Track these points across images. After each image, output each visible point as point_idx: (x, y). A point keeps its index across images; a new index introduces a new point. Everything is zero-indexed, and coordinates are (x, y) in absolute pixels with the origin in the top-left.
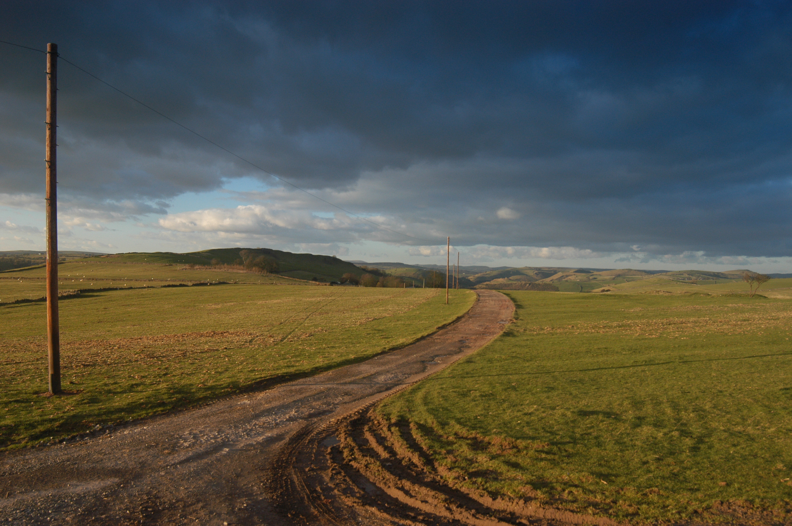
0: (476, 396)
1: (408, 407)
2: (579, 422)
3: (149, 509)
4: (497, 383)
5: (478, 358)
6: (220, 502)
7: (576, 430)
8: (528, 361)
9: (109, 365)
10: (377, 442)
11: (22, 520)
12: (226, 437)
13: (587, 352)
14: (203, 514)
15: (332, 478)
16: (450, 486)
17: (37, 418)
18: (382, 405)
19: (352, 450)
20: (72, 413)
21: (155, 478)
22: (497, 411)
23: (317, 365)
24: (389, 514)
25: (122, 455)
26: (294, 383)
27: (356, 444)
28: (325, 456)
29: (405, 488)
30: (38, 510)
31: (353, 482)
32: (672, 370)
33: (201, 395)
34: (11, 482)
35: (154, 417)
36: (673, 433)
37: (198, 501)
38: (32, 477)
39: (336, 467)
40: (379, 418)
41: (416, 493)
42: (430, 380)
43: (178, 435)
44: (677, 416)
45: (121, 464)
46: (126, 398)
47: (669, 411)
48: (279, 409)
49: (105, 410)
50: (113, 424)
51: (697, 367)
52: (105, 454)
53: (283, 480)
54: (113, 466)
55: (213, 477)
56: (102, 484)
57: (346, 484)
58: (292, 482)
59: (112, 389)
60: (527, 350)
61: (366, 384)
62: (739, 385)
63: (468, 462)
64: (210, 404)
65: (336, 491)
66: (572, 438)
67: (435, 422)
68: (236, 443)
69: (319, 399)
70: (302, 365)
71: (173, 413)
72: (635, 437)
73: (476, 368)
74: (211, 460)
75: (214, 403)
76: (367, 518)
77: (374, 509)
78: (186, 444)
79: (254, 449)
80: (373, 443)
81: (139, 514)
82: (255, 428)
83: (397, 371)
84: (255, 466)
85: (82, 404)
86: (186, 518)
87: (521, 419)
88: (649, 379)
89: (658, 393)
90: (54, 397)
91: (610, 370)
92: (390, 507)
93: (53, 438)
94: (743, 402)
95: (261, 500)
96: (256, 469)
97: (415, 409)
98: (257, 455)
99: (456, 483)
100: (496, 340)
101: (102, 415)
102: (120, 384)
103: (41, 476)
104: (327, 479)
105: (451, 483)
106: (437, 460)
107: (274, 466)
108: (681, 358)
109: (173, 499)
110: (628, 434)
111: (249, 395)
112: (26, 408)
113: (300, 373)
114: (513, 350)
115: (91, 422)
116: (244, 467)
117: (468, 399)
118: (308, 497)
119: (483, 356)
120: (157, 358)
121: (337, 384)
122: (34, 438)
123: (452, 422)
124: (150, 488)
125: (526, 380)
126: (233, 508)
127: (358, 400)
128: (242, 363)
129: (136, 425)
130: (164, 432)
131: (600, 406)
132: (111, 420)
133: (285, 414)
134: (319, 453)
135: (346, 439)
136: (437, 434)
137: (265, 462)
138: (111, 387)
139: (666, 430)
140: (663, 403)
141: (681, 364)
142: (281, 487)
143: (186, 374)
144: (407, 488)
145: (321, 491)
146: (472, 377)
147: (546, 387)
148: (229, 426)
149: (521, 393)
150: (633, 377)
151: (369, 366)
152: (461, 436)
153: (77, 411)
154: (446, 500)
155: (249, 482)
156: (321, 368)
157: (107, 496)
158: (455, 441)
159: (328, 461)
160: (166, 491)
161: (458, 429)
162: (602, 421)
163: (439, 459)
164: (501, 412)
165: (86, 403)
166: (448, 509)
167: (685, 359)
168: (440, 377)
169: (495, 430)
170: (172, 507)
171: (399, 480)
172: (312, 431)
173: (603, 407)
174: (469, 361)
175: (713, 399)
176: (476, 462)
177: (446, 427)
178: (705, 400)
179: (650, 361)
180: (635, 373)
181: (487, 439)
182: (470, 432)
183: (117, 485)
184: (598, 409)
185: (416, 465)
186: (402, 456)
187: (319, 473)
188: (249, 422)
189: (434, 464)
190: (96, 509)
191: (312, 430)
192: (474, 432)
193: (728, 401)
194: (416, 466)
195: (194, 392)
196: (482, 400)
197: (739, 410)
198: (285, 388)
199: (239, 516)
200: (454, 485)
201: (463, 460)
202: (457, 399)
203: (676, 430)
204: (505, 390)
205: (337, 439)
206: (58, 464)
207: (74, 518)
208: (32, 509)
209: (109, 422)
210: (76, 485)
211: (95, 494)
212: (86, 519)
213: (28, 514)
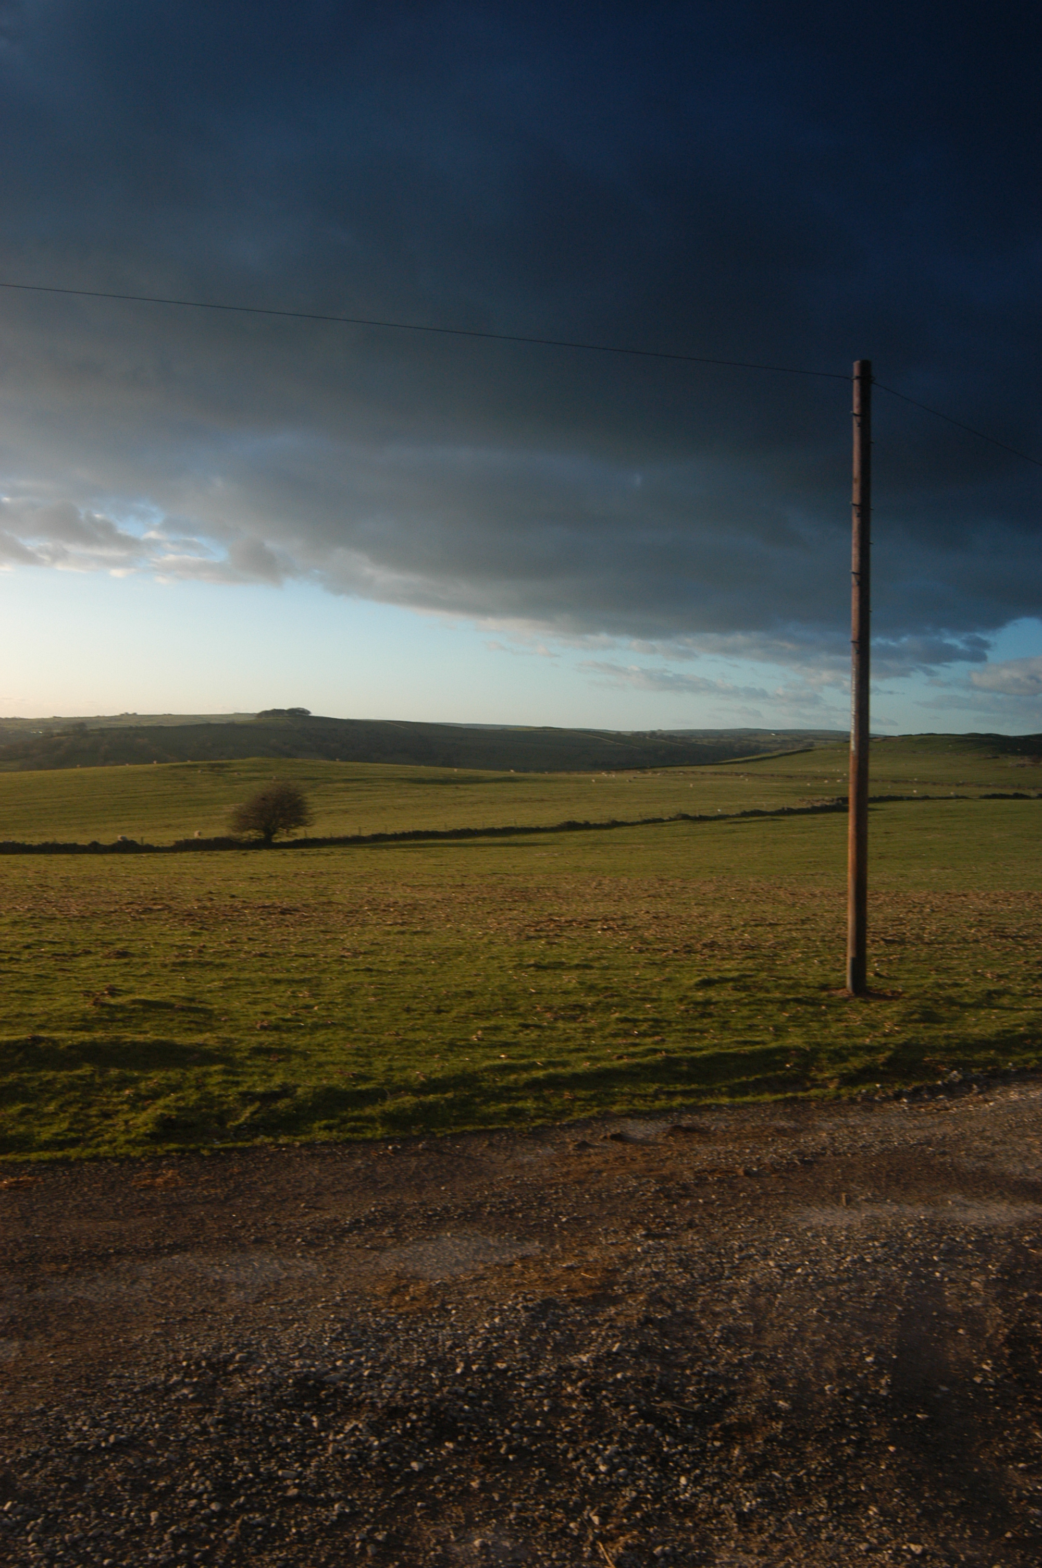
9: (927, 943)
11: (889, 1266)
17: (844, 1041)
20: (901, 1039)
25: (1029, 1150)
30: (913, 1250)
34: (843, 1172)
38: (875, 1168)
45: (1034, 1171)
46: (988, 1018)
49: (957, 1041)
50: (982, 1072)
52: (995, 1143)
54: (1021, 1175)
56: (1015, 1215)
59: (954, 995)
85: (911, 1021)
90: (858, 1000)
93: (881, 1087)
101: (955, 1050)
102: (965, 988)
103: (892, 1171)
112: (817, 1016)
115: (941, 1063)
120: (1013, 938)
122: (849, 1080)
129: (1024, 1081)
132: (976, 1064)
138: (952, 992)
153: (909, 1037)
157: (1033, 1245)
165: (916, 1021)
190: (1023, 1273)
206: (911, 1147)
207: (987, 1284)
208: (901, 1245)
209: (972, 1066)
210: (965, 1206)
211: (1010, 1235)
212: (1012, 1294)
213: (897, 1253)
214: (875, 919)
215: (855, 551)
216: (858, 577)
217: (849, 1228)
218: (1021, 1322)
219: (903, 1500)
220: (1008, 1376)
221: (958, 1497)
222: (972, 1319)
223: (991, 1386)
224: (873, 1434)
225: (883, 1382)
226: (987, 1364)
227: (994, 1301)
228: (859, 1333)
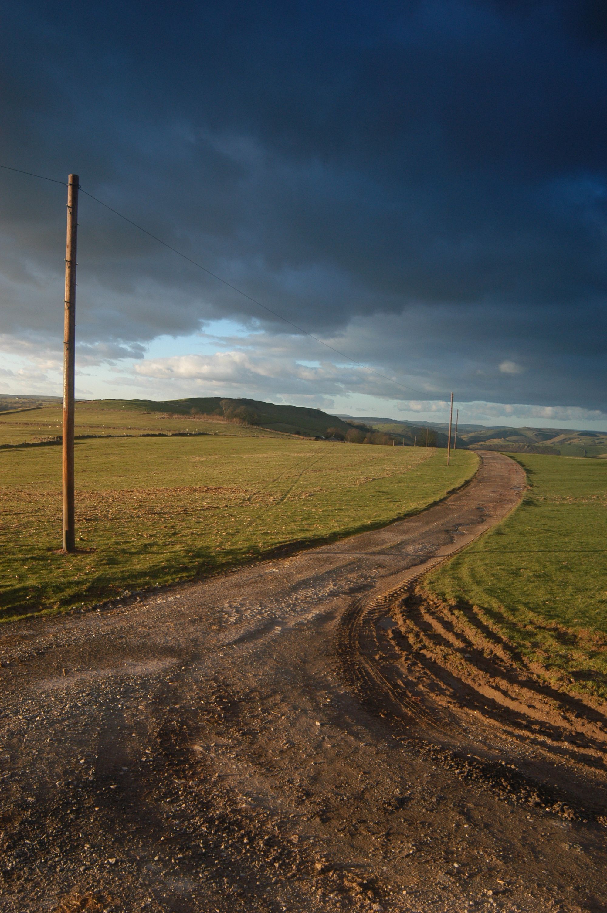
1: (460, 586)
3: (224, 700)
4: (546, 561)
5: (507, 530)
6: (299, 695)
8: (565, 536)
9: (110, 520)
10: (444, 628)
11: (92, 706)
12: (272, 613)
14: (286, 709)
15: (410, 670)
16: (555, 688)
17: (62, 580)
18: (427, 582)
19: (417, 636)
20: (95, 576)
21: (215, 660)
22: (563, 596)
23: (334, 530)
24: (497, 720)
25: (168, 629)
26: (317, 550)
27: (420, 629)
28: (388, 641)
29: (501, 687)
30: (105, 695)
31: (435, 675)
33: (222, 560)
34: (63, 656)
35: (181, 583)
37: (275, 692)
38: (82, 651)
39: (409, 657)
40: (433, 598)
41: (517, 695)
42: (466, 553)
43: (218, 607)
45: (171, 640)
46: (145, 559)
48: (314, 582)
49: (128, 574)
50: (142, 590)
52: (150, 628)
53: (355, 669)
54: (164, 643)
55: (278, 662)
56: (161, 666)
57: (429, 679)
58: (368, 674)
59: (125, 548)
60: (558, 523)
61: (396, 555)
63: (564, 660)
64: (235, 571)
65: (420, 686)
67: (503, 607)
68: (285, 621)
69: (352, 571)
70: (317, 529)
71: (199, 579)
73: (512, 542)
74: (266, 640)
75: (239, 570)
76: (473, 725)
77: (476, 713)
78: (232, 619)
79: (309, 629)
80: (439, 629)
81: (215, 705)
82: (298, 603)
83: (423, 541)
84: (318, 651)
85: (101, 565)
86: (269, 714)
87: (598, 608)
90: (70, 555)
92: (491, 712)
93: (84, 604)
95: (342, 694)
96: (320, 654)
97: (469, 589)
98: (314, 636)
99: (562, 685)
100: (518, 510)
101: (126, 579)
102: (132, 544)
103: (92, 651)
104: (404, 671)
105: (554, 684)
106: (525, 654)
107: (338, 652)
109: (246, 688)
111: (273, 562)
112: (45, 567)
113: (319, 539)
114: (543, 522)
115: (119, 587)
116: (307, 651)
117: (522, 579)
118: (393, 693)
119: (512, 527)
120: (158, 514)
121: (366, 554)
122: (65, 602)
123: (522, 608)
124: (215, 673)
125: (576, 558)
126: (318, 704)
127: (396, 573)
128: (250, 524)
129: (165, 592)
130: (201, 602)
132: (139, 586)
133: (323, 587)
134: (382, 638)
135: (405, 621)
136: (509, 622)
137: (327, 646)
138: (125, 546)
142: (358, 679)
143: (196, 534)
144: (503, 687)
145: (404, 686)
146: (512, 552)
148: (270, 599)
152: (538, 624)
153: (100, 574)
154: (560, 707)
155: (320, 671)
156: (340, 534)
157: (171, 680)
158: (535, 631)
159: (395, 647)
160: (234, 677)
161: (533, 616)
163: (527, 653)
164: (570, 597)
165: (104, 564)
166: (565, 718)
168: (476, 550)
169: (575, 620)
170: (248, 699)
171: (491, 677)
172: (361, 611)
174: (499, 533)
176: (573, 660)
177: (517, 613)
181: (571, 631)
182: (548, 622)
183: (178, 667)
185: (501, 659)
186: (480, 647)
187: (392, 662)
188: (289, 596)
189: (521, 658)
190: (166, 697)
191: (361, 609)
192: (553, 621)
194: (502, 661)
195: (214, 556)
196: (539, 581)
198: (310, 556)
199: (327, 714)
200: (559, 688)
201: (556, 655)
202: (510, 579)
204: (559, 569)
205: (393, 620)
206: (103, 636)
207: (147, 707)
208: (98, 693)
209: (136, 587)
210: (134, 665)
211: (159, 677)
212: (161, 709)
213: (96, 698)
214: (79, 507)
215: (67, 289)
216: (68, 304)
217: (68, 688)
218: (166, 723)
219: (104, 836)
220: (160, 754)
221: (135, 826)
222: (140, 727)
223: (151, 761)
224: (86, 803)
225: (90, 772)
226: (149, 750)
227: (151, 715)
228: (75, 748)
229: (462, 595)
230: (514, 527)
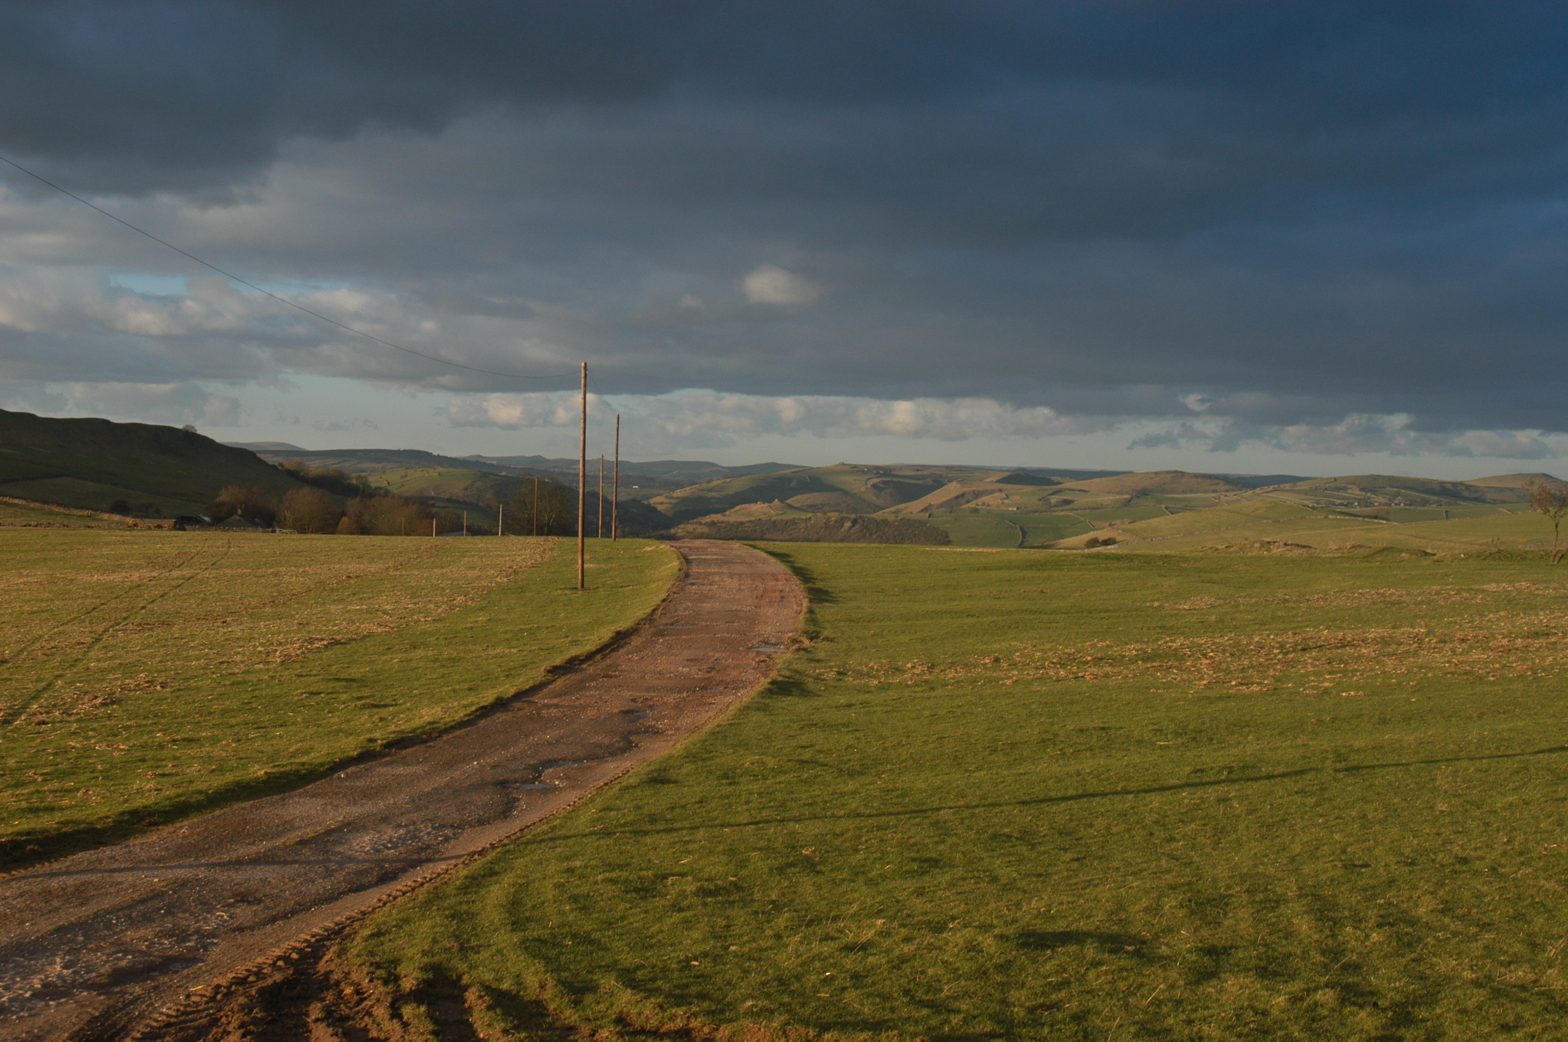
0: (683, 895)
1: (457, 938)
2: (1022, 968)
4: (754, 849)
5: (688, 768)
7: (1014, 995)
8: (852, 775)
13: (1043, 741)
18: (367, 932)
22: (754, 940)
23: (139, 803)
26: (56, 866)
32: (1313, 794)
36: (1319, 996)
40: (360, 976)
42: (528, 843)
44: (1330, 941)
47: (1304, 925)
51: (1389, 784)
60: (849, 739)
61: (309, 863)
62: (1520, 838)
66: (999, 1022)
67: (551, 983)
69: (147, 918)
70: (84, 803)
72: (1201, 1013)
73: (683, 801)
83: (414, 816)
87: (835, 965)
88: (1241, 827)
89: (1271, 870)
91: (1117, 798)
94: (1533, 891)
97: (482, 942)
100: (744, 709)
108: (1339, 757)
110: (1179, 1002)
113: (79, 832)
114: (804, 739)
117: (659, 902)
119: (704, 760)
121: (211, 866)
123: (608, 982)
125: (849, 835)
127: (285, 916)
131: (1089, 917)
133: (27, 974)
136: (557, 1024)
139: (1296, 986)
140: (1286, 901)
141: (1340, 776)
146: (670, 831)
147: (914, 860)
149: (833, 881)
150: (1192, 821)
151: (320, 801)
152: (638, 1025)
156: (151, 814)
161: (629, 1003)
162: (1096, 964)
164: (769, 943)
167: (1354, 759)
168: (563, 832)
169: (749, 1003)
173: (1098, 920)
174: (657, 779)
175: (1440, 884)
177: (589, 998)
178: (1414, 888)
179: (1245, 767)
180: (1197, 807)
181: (723, 1033)
182: (667, 1014)
184: (1082, 925)
191: (125, 1027)
192: (680, 1011)
193: (1485, 889)
196: (705, 904)
197: (1519, 917)
198: (24, 886)
202: (622, 906)
203: (1327, 986)
204: (783, 870)
229: (449, 960)
230: (712, 758)
